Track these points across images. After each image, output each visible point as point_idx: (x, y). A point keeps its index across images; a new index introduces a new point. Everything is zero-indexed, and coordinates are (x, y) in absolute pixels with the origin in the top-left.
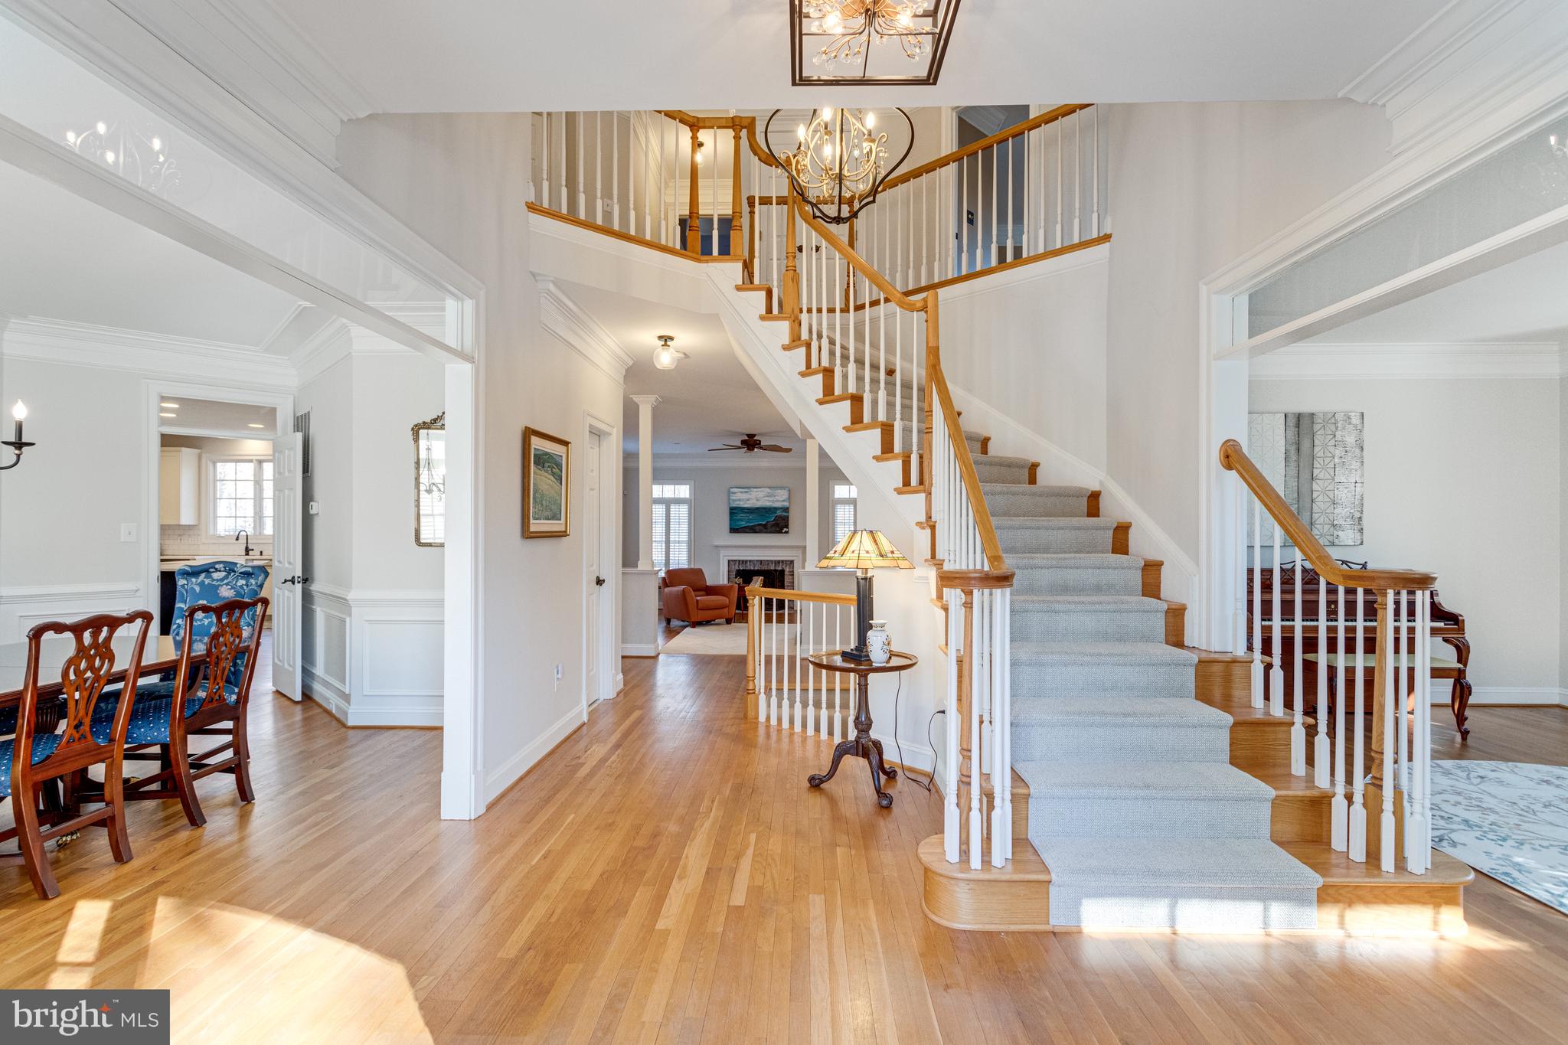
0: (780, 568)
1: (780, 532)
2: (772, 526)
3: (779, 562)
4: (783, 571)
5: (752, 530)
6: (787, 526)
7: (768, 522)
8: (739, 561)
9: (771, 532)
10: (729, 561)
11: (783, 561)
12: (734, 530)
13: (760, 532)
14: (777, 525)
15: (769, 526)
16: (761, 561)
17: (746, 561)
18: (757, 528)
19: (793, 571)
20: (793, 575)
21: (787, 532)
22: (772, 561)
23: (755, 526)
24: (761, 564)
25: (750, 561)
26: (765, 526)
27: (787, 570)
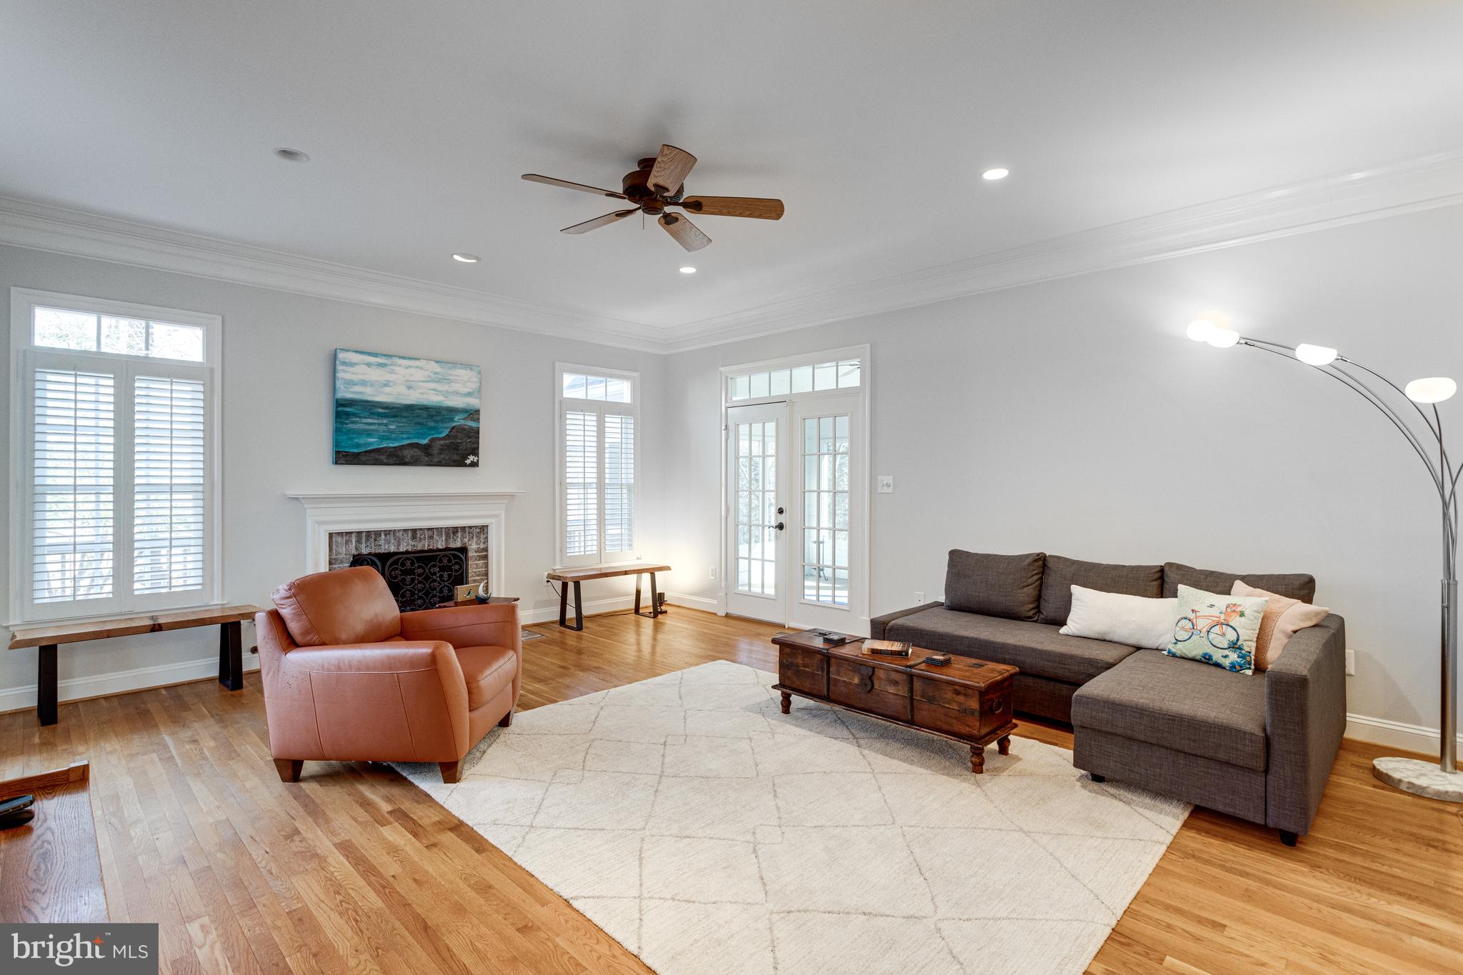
0: (458, 544)
1: (460, 463)
2: (442, 450)
3: (455, 530)
4: (464, 550)
5: (395, 457)
6: (475, 451)
7: (432, 440)
8: (359, 533)
9: (439, 464)
10: (331, 535)
11: (463, 528)
12: (344, 457)
13: (414, 462)
14: (454, 447)
15: (435, 451)
16: (414, 531)
17: (378, 533)
18: (408, 453)
19: (486, 550)
20: (486, 557)
21: (474, 464)
22: (439, 530)
23: (402, 448)
24: (414, 537)
25: (387, 533)
26: (426, 449)
27: (473, 546)
